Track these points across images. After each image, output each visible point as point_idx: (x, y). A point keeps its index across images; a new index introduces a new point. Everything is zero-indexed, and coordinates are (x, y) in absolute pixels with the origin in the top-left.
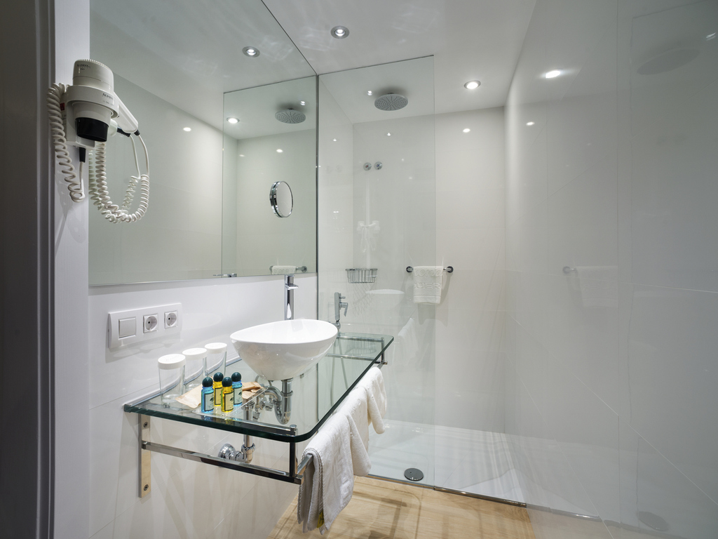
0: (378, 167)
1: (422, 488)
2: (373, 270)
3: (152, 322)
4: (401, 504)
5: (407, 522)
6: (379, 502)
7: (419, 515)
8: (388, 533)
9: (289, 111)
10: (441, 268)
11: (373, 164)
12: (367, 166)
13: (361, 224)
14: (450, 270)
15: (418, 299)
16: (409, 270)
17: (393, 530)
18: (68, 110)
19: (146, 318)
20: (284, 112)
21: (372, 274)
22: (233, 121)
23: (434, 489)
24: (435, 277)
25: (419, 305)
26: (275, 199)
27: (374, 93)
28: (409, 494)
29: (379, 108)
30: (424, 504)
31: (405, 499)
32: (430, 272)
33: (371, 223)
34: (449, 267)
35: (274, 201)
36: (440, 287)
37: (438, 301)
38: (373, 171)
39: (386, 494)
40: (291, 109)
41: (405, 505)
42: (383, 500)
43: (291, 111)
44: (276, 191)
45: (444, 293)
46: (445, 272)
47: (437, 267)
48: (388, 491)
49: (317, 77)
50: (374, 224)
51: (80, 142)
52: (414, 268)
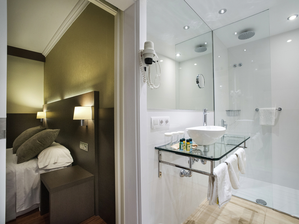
0: (240, 65)
1: (266, 208)
2: (239, 111)
3: (162, 122)
4: (254, 211)
5: (258, 219)
6: (244, 208)
7: (265, 218)
8: (249, 221)
9: (200, 48)
10: (274, 108)
11: (237, 64)
12: (235, 66)
13: (232, 92)
14: (280, 109)
15: (262, 123)
16: (257, 110)
17: (251, 220)
18: (143, 56)
19: (160, 120)
20: (198, 48)
21: (238, 112)
22: (178, 55)
23: (273, 210)
24: (271, 113)
25: (263, 126)
26: (198, 81)
27: (238, 33)
28: (259, 208)
29: (240, 39)
30: (267, 214)
31: (256, 210)
32: (268, 110)
33: (237, 91)
34: (279, 108)
35: (198, 82)
36: (274, 118)
37: (273, 124)
38: (238, 68)
39: (247, 206)
40: (201, 46)
41: (257, 212)
42: (246, 208)
43: (201, 47)
44: (198, 78)
45: (276, 121)
46: (277, 111)
47: (272, 108)
48: (248, 205)
49: (212, 31)
50: (238, 91)
51: (145, 65)
52: (260, 109)
